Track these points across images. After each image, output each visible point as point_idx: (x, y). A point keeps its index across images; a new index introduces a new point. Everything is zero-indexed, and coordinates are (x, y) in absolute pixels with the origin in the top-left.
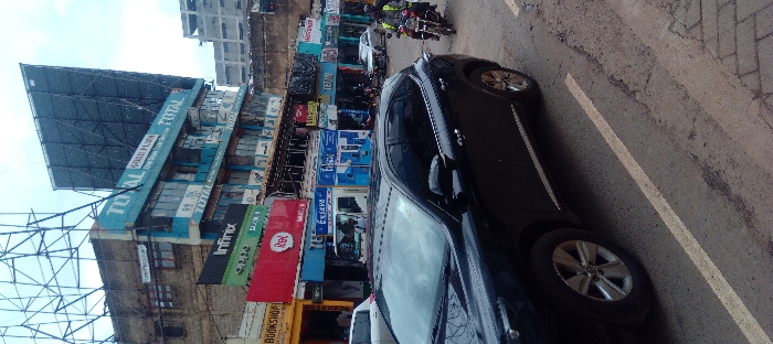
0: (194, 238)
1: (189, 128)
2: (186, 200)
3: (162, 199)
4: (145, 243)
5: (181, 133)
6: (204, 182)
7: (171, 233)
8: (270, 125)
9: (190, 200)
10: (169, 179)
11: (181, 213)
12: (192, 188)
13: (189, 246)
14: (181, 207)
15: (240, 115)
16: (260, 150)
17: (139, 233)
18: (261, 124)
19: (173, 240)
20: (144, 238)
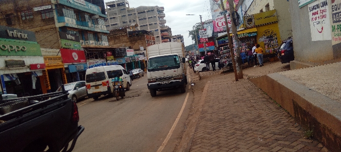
0: (58, 25)
1: (91, 15)
2: (70, 19)
3: (68, 11)
4: (52, 8)
5: (89, 13)
6: (77, 24)
7: (58, 16)
8: (99, 44)
9: (70, 21)
10: (75, 12)
11: (66, 18)
12: (74, 21)
13: (54, 23)
14: (68, 18)
15: (99, 32)
16: (91, 42)
17: (56, 5)
18: (98, 41)
19: (56, 17)
20: (54, 7)
